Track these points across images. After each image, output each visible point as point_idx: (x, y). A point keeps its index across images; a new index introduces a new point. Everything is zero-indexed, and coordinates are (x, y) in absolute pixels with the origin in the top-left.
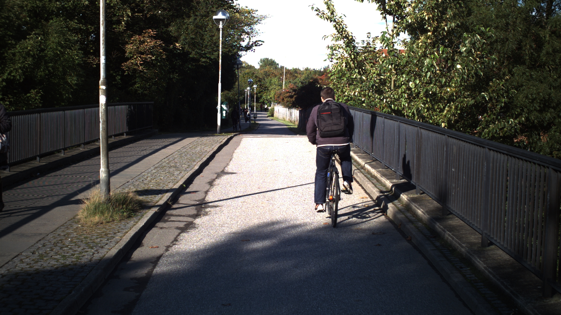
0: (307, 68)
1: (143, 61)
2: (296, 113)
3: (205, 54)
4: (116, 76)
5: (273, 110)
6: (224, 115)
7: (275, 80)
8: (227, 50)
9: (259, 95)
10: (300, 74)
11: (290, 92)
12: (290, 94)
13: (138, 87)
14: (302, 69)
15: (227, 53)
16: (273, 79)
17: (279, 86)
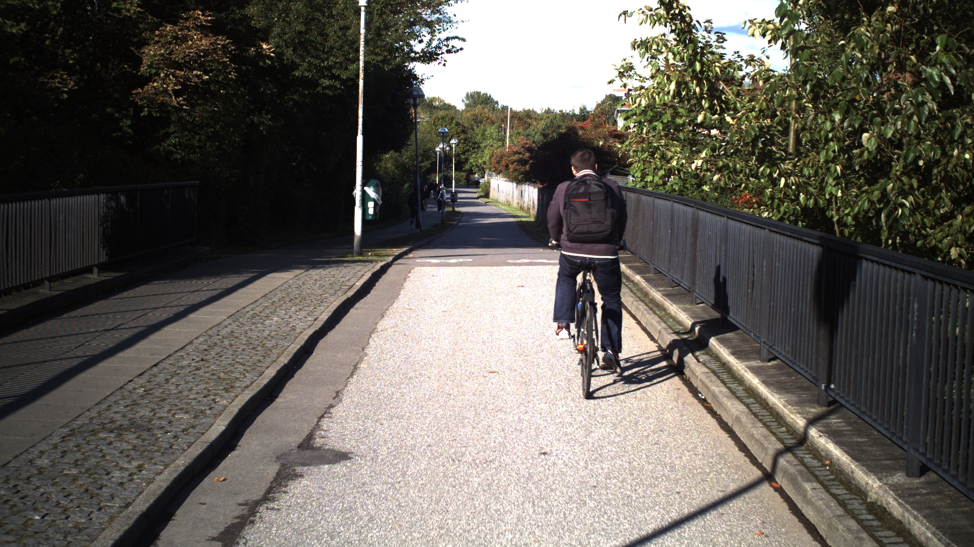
0: (549, 109)
1: (181, 84)
2: (531, 193)
3: (330, 68)
4: (122, 119)
5: (487, 187)
6: (371, 211)
7: (491, 130)
8: (380, 58)
9: (463, 157)
10: (536, 119)
11: (520, 153)
12: (521, 156)
13: (174, 146)
14: (539, 112)
15: (381, 65)
16: (488, 129)
17: (499, 140)
